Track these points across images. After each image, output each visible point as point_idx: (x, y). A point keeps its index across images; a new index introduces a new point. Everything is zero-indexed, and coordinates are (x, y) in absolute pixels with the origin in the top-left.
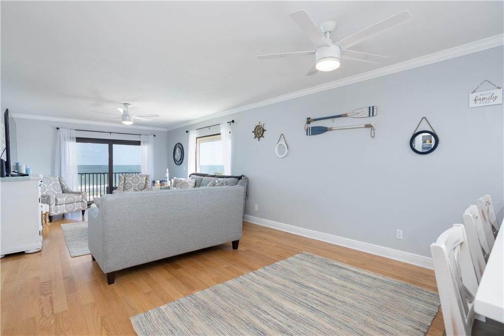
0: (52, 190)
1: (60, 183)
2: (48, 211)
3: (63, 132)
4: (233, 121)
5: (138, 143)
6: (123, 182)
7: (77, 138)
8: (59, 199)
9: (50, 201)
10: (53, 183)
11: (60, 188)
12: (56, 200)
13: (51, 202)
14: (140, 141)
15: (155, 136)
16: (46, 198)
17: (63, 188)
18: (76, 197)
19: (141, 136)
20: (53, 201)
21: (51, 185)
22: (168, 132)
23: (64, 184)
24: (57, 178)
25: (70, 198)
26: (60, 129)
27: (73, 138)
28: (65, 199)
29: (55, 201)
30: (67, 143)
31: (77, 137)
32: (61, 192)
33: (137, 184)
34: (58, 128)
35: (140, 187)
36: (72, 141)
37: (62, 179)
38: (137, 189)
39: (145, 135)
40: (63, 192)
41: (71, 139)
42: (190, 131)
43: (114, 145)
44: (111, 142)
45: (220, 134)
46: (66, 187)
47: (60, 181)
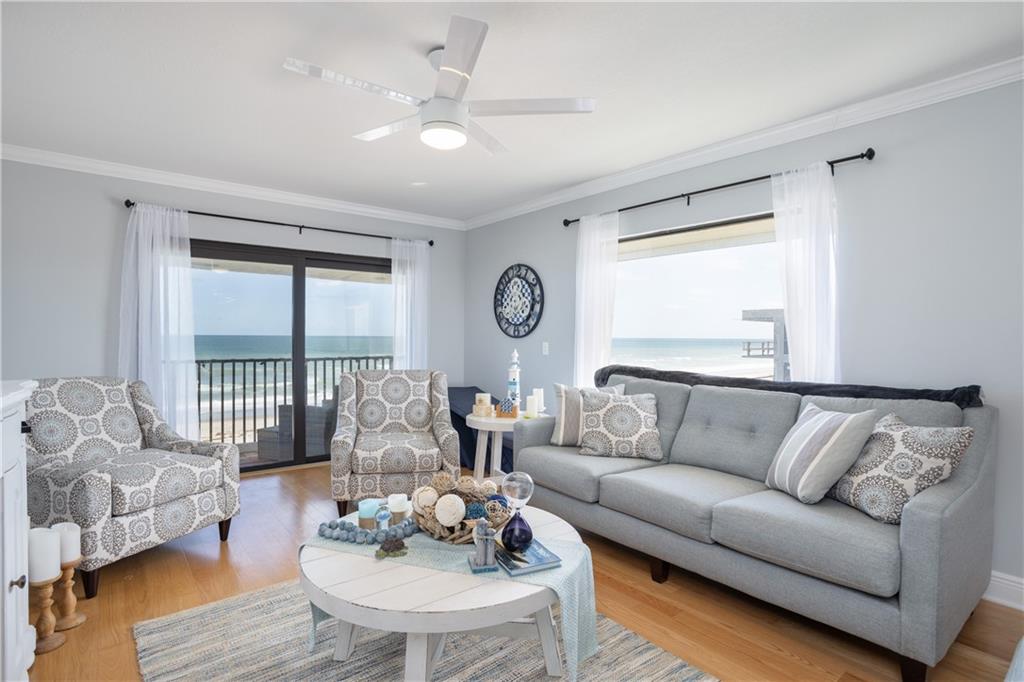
0: (104, 436)
1: (136, 407)
2: (74, 555)
3: (146, 218)
4: (870, 154)
5: (383, 265)
6: (354, 397)
7: (191, 240)
8: (127, 490)
9: (86, 502)
10: (108, 406)
11: (132, 426)
12: (115, 493)
13: (93, 505)
14: (390, 260)
15: (431, 243)
16: (68, 489)
17: (146, 427)
18: (197, 471)
19: (393, 241)
20: (98, 501)
21: (99, 416)
22: (467, 233)
23: (151, 409)
24: (124, 387)
25: (176, 480)
26: (139, 208)
27: (181, 240)
28: (152, 484)
29: (108, 499)
30: (162, 257)
31: (193, 237)
32: (138, 443)
33: (403, 406)
34: (129, 204)
35: (413, 415)
36: (176, 249)
37: (143, 390)
38: (403, 421)
39: (403, 240)
40: (147, 444)
41: (174, 241)
42: (582, 219)
43: (307, 269)
44: (301, 261)
45: (771, 216)
46: (157, 423)
47: (133, 396)
